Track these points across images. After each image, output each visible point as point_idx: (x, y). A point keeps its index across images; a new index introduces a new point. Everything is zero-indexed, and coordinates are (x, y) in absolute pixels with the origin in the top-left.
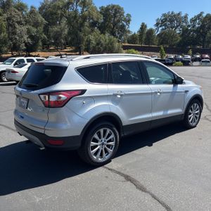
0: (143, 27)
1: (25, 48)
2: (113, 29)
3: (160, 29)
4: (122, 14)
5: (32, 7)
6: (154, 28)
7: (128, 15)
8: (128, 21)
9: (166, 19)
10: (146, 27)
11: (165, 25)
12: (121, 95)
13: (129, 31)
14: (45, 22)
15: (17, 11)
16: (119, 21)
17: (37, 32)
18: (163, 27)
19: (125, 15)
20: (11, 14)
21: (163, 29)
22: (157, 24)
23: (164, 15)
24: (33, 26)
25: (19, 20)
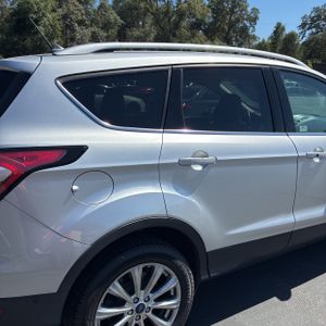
0: (279, 29)
2: (228, 34)
3: (308, 32)
4: (245, 9)
6: (297, 31)
7: (255, 10)
8: (254, 20)
9: (319, 17)
10: (283, 29)
11: (317, 26)
12: (205, 165)
13: (254, 38)
14: (120, 21)
15: (77, 3)
16: (238, 20)
18: (314, 30)
19: (249, 9)
20: (68, 9)
21: (312, 34)
22: (303, 26)
23: (316, 10)
24: (102, 28)
25: (80, 18)
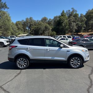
1: (75, 31)
5: (81, 14)
12: (30, 49)
14: (86, 20)
17: (81, 24)
